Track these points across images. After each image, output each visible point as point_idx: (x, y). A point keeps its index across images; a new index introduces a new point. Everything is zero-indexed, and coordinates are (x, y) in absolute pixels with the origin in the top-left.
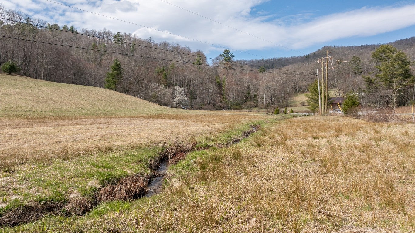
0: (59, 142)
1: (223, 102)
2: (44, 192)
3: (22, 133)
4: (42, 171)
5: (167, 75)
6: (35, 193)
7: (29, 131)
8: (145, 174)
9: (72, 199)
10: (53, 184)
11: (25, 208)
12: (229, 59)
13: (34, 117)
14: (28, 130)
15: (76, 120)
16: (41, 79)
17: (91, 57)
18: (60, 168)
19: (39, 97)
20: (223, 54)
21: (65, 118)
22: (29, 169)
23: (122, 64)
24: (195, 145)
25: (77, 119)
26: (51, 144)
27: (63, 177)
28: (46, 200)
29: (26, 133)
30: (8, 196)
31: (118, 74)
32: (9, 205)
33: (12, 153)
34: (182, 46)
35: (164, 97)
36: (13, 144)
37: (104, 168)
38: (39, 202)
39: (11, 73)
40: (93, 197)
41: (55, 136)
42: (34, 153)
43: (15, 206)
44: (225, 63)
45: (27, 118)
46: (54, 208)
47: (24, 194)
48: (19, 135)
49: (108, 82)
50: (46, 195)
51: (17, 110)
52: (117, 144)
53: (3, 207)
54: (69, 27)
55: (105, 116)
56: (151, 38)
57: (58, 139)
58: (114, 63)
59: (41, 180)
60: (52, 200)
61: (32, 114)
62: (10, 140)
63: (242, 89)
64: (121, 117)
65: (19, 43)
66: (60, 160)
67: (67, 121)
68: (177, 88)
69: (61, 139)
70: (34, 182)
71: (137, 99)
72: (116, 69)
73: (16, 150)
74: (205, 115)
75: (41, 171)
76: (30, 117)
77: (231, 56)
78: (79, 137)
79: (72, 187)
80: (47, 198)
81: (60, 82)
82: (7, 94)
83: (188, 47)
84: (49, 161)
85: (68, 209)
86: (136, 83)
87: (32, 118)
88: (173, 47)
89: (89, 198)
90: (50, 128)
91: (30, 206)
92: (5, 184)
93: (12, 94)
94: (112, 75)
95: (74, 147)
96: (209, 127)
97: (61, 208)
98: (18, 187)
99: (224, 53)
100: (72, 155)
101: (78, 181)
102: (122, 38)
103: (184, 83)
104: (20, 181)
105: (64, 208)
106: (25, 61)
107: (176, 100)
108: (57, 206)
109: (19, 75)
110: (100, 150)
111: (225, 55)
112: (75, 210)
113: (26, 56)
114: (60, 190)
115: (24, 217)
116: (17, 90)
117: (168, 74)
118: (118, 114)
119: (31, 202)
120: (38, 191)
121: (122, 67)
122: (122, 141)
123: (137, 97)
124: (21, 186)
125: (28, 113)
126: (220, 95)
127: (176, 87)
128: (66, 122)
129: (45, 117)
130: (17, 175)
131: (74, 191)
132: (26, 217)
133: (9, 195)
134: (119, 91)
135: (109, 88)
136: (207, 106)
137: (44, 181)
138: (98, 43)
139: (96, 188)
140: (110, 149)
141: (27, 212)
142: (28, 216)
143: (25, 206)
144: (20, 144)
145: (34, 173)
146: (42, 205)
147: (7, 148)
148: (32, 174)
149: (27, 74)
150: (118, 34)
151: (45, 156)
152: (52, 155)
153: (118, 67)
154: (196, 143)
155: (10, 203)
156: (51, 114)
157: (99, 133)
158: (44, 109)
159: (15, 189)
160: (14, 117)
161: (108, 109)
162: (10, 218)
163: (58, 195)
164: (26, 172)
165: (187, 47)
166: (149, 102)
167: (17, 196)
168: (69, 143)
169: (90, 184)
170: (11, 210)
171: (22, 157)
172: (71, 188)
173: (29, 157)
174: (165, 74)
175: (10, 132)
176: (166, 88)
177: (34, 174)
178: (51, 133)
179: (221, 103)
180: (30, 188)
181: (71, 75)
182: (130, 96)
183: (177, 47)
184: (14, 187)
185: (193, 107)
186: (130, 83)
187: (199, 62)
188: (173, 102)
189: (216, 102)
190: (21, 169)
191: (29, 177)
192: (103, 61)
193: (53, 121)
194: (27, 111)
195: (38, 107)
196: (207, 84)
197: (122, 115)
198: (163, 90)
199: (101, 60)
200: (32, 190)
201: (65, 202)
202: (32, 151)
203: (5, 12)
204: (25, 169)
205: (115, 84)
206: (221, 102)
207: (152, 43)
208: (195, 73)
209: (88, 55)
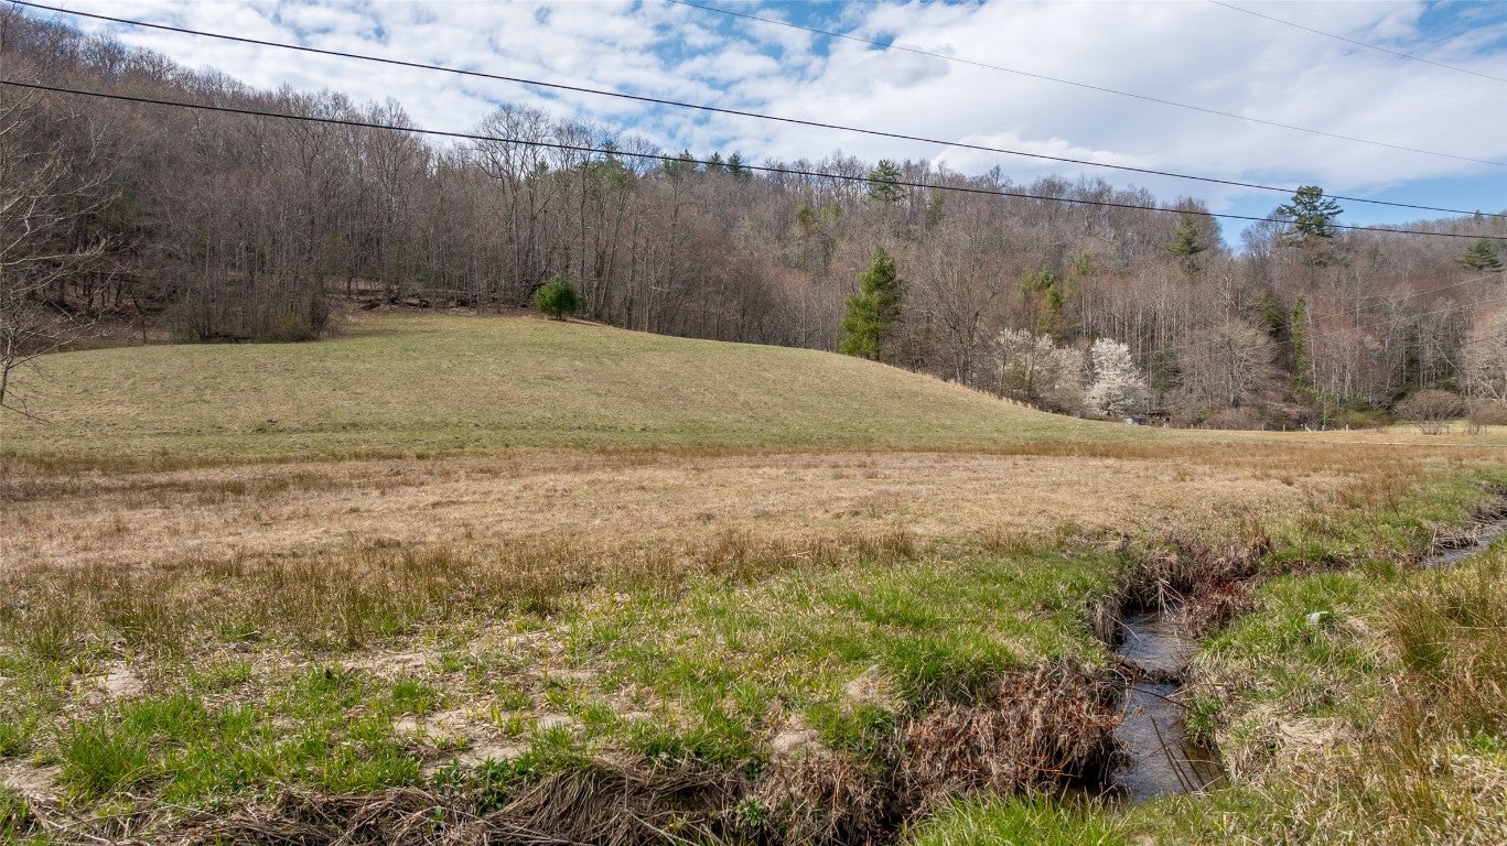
0: (709, 517)
1: (1297, 397)
2: (664, 710)
3: (586, 487)
4: (655, 618)
5: (1063, 300)
6: (631, 709)
7: (610, 482)
8: (1087, 666)
9: (783, 756)
10: (701, 674)
11: (590, 778)
12: (1320, 225)
13: (621, 448)
14: (604, 477)
15: (753, 458)
16: (642, 329)
17: (794, 251)
18: (721, 613)
19: (637, 384)
20: (1292, 204)
21: (718, 451)
22: (606, 609)
23: (898, 266)
24: (1264, 548)
25: (755, 454)
26: (681, 522)
27: (737, 648)
28: (674, 750)
29: (597, 488)
30: (528, 714)
31: (885, 303)
32: (528, 756)
33: (552, 545)
34: (1119, 187)
35: (1052, 380)
36: (560, 517)
37: (903, 622)
38: (644, 756)
39: (559, 314)
40: (875, 757)
41: (691, 497)
42: (622, 549)
43: (550, 763)
44: (1301, 239)
45: (603, 451)
46: (708, 789)
47: (585, 712)
48: (575, 493)
49: (852, 331)
50: (673, 727)
51: (575, 425)
52: (924, 530)
53: (510, 762)
54: (725, 158)
55: (846, 445)
56: (998, 169)
57: (702, 509)
58: (874, 263)
59: (652, 656)
60: (698, 754)
61: (615, 439)
62: (550, 506)
63: (1382, 342)
64: (903, 450)
65: (583, 221)
66: (719, 582)
67: (724, 460)
68: (1104, 346)
69: (713, 503)
70: (623, 661)
71: (954, 387)
72: (879, 285)
73: (567, 538)
74: (1229, 446)
75: (650, 617)
76: (611, 448)
77: (1325, 212)
78: (773, 502)
79: (780, 697)
80: (677, 741)
81: (700, 337)
82: (549, 378)
83: (1142, 192)
84: (676, 583)
85: (769, 804)
86: (951, 333)
87: (617, 451)
88: (1082, 192)
89: (859, 761)
90: (674, 473)
91: (610, 772)
92: (520, 659)
93: (563, 375)
94: (865, 305)
95: (763, 534)
96: (1290, 484)
97: (738, 792)
98: (564, 675)
99: (1295, 199)
100: (760, 564)
101: (801, 672)
102: (898, 178)
103: (1130, 327)
104: (573, 654)
105: (750, 797)
106: (599, 274)
107: (1098, 391)
108: (721, 785)
109: (583, 318)
110: (866, 551)
111: (1299, 207)
112: (802, 813)
113: (601, 257)
114: (729, 705)
115: (588, 819)
116: (577, 363)
117: (1066, 294)
118: (892, 440)
119: (612, 750)
120: (638, 701)
121: (899, 276)
122: (942, 520)
123: (952, 381)
124: (577, 675)
125: (605, 436)
126: (1281, 372)
127: (1097, 341)
128: (721, 461)
129: (655, 449)
130: (566, 628)
131: (791, 719)
132: (594, 822)
133: (531, 707)
134: (889, 363)
135: (854, 351)
136: (1229, 414)
137: (663, 660)
138: (815, 204)
139: (884, 713)
140: (901, 549)
141: (597, 797)
142: (600, 817)
143: (590, 769)
144: (579, 519)
145: (624, 625)
146: (659, 771)
147: (538, 531)
148: (616, 626)
149: (606, 316)
150: (884, 165)
151: (663, 563)
152: (686, 561)
153: (885, 279)
154: (1268, 544)
155: (534, 747)
156: (674, 438)
157: (847, 493)
158: (651, 423)
159: (553, 684)
160: (567, 446)
161: (854, 424)
162: (532, 813)
163: (721, 729)
164: (595, 619)
165: (1139, 189)
166: (1001, 398)
167: (559, 719)
168: (744, 521)
169: (853, 689)
170: (537, 781)
171: (582, 560)
172: (777, 703)
173: (607, 563)
174: (1055, 295)
175: (551, 483)
176: (1059, 347)
177: (624, 629)
178: (680, 488)
179: (1285, 400)
180: (610, 688)
181: (731, 312)
182: (928, 377)
183: (1101, 194)
184: (552, 673)
185: (1168, 419)
186: (928, 330)
187: (1189, 242)
188: (1086, 402)
189: (1265, 397)
190: (579, 605)
191: (607, 637)
192: (835, 264)
193: (680, 459)
194: (603, 429)
195: (634, 416)
196: (1225, 329)
197: (906, 444)
198: (1048, 353)
199: (827, 256)
200: (618, 696)
201: (757, 768)
202: (617, 545)
203: (551, 132)
204: (595, 609)
205: (876, 336)
206: (1288, 399)
207: (1003, 186)
208: (1173, 287)
209: (785, 246)
